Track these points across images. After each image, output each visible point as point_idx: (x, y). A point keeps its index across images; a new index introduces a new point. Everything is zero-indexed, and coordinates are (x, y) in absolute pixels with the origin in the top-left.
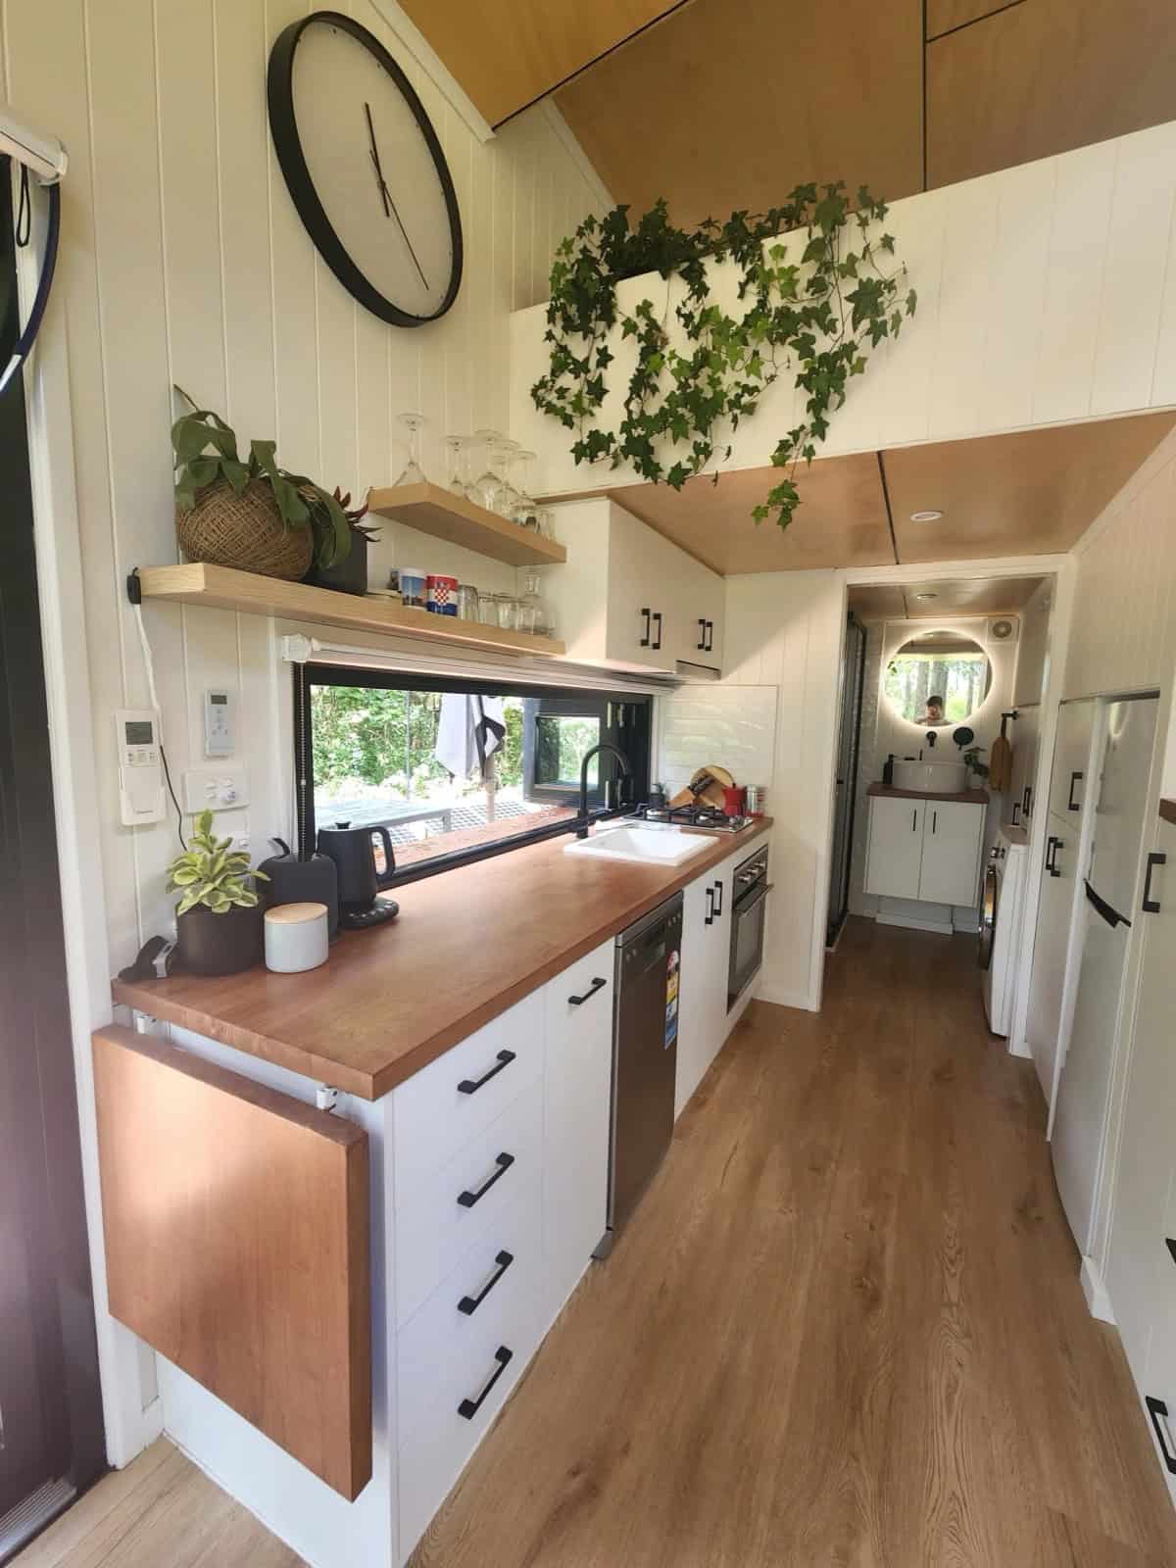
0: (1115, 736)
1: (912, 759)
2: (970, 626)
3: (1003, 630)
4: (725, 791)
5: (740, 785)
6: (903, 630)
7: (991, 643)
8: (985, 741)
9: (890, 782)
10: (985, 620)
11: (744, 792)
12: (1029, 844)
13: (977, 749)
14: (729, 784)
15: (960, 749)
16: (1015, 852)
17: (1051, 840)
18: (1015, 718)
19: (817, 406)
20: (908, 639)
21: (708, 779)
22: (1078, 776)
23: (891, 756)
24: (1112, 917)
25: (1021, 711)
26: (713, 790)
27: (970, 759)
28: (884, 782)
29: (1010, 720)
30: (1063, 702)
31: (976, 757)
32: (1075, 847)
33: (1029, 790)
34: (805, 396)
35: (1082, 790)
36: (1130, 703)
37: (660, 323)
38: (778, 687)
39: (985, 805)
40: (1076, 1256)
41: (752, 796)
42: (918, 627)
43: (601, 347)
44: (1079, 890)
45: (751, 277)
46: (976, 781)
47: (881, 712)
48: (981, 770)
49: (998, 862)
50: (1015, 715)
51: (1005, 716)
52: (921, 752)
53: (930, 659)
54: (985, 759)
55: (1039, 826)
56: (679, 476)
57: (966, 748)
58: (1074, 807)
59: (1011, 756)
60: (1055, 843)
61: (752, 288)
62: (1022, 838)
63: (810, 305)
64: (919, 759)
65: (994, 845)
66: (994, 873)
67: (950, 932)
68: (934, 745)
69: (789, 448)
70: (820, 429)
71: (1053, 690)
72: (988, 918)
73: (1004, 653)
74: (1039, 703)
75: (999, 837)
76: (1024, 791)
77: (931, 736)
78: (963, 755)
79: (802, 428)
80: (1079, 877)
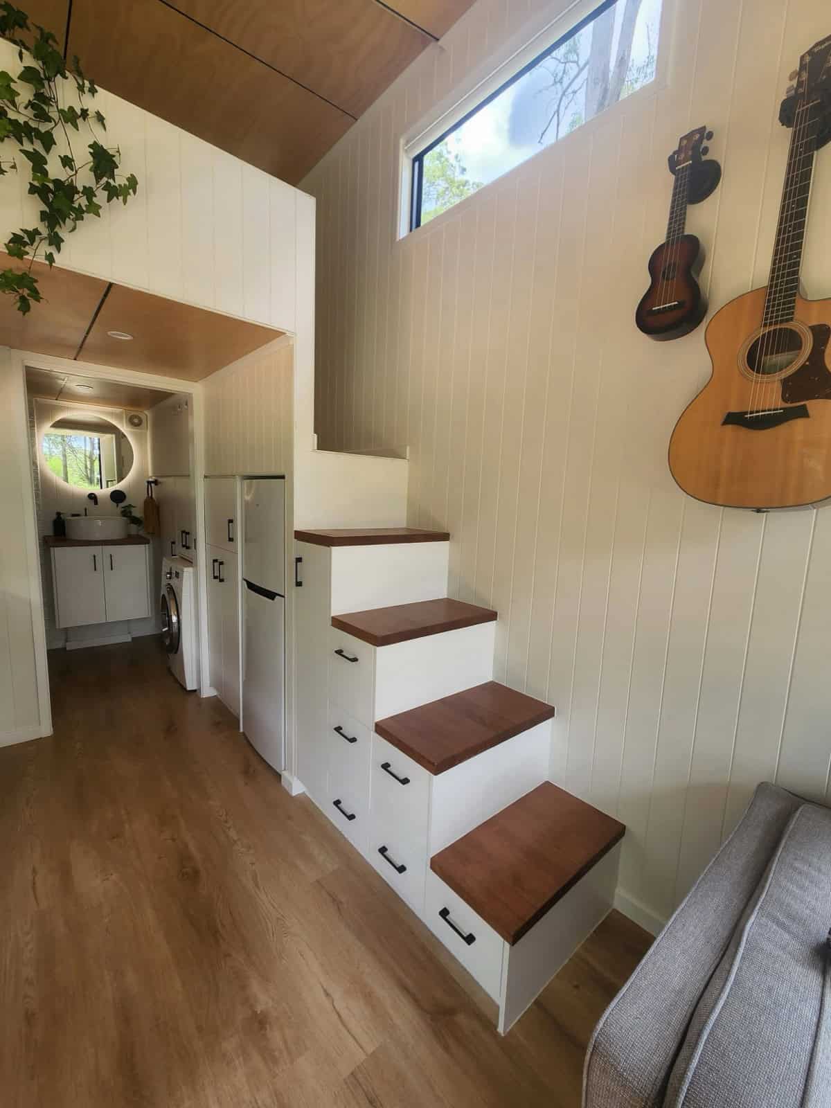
0: (251, 499)
1: (78, 515)
2: (112, 414)
3: (136, 421)
6: (54, 409)
7: (129, 429)
8: (137, 501)
9: (64, 534)
10: (122, 413)
12: (197, 566)
13: (130, 506)
15: (117, 506)
16: (188, 572)
17: (215, 561)
18: (156, 484)
19: (49, 217)
20: (60, 416)
22: (231, 521)
23: (59, 514)
24: (270, 595)
25: (160, 480)
27: (126, 513)
28: (55, 536)
29: (153, 485)
30: (208, 477)
31: (130, 512)
32: (234, 564)
35: (235, 529)
39: (147, 545)
40: (277, 775)
42: (68, 408)
44: (241, 587)
46: (134, 529)
47: (41, 477)
48: (135, 521)
49: (174, 582)
50: (156, 482)
51: (150, 483)
52: (86, 510)
54: (138, 513)
55: (202, 555)
57: (121, 505)
58: (231, 540)
59: (159, 511)
60: (217, 563)
62: (190, 562)
63: (33, 124)
64: (86, 515)
65: (165, 569)
66: (171, 589)
67: (130, 640)
68: (96, 503)
69: (25, 244)
70: (56, 241)
71: (199, 468)
72: (174, 619)
73: (140, 439)
74: (187, 476)
75: (167, 564)
76: (178, 533)
77: (92, 497)
78: (119, 510)
79: (36, 232)
80: (240, 578)
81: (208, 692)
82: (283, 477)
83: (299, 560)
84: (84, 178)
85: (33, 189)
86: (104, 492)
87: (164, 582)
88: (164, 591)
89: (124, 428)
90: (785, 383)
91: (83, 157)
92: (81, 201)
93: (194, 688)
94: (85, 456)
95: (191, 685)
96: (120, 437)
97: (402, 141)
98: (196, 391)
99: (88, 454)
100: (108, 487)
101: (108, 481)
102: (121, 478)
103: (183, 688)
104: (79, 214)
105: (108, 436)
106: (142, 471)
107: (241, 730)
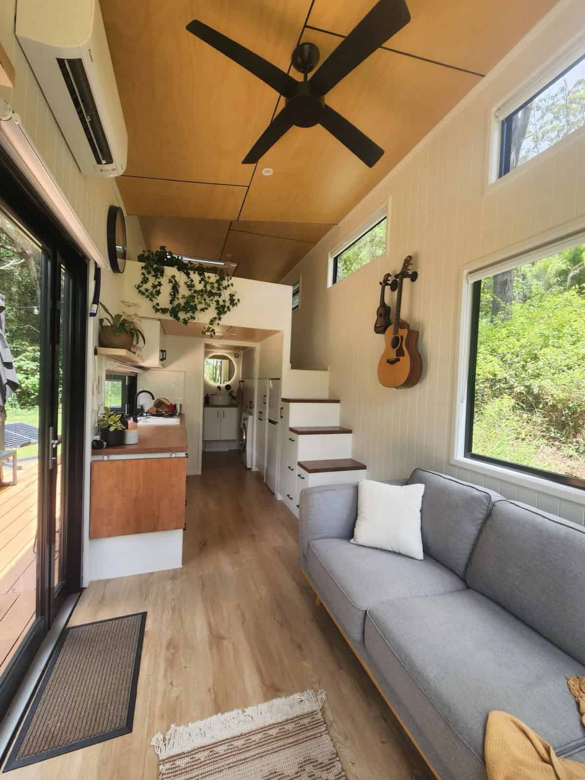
0: (271, 387)
1: (214, 395)
3: (237, 355)
4: (168, 406)
5: (173, 404)
7: (234, 359)
8: (234, 389)
9: (210, 402)
10: (231, 353)
11: (175, 406)
12: (253, 415)
13: (232, 392)
14: (169, 404)
16: (250, 417)
17: (260, 412)
19: (219, 314)
20: (211, 355)
21: (160, 403)
22: (265, 396)
23: (207, 394)
24: (274, 423)
25: (244, 380)
26: (162, 406)
27: (230, 394)
28: (206, 403)
30: (259, 379)
31: (232, 394)
32: (265, 413)
33: (251, 402)
34: (217, 311)
35: (266, 399)
36: (274, 380)
37: (178, 281)
38: (184, 372)
39: (237, 408)
40: (274, 494)
41: (178, 407)
43: (159, 281)
44: (267, 421)
45: (202, 279)
46: (233, 401)
48: (233, 398)
49: (245, 422)
50: (242, 381)
51: (240, 381)
52: (217, 392)
53: (219, 361)
54: (235, 395)
55: (256, 411)
56: (185, 322)
57: (229, 391)
58: (265, 403)
59: (242, 393)
61: (203, 283)
62: (251, 414)
63: (217, 292)
64: (216, 395)
65: (243, 417)
66: (244, 424)
67: (228, 450)
68: (220, 390)
69: (213, 321)
70: (220, 319)
71: (257, 374)
72: (244, 437)
73: (238, 362)
74: (252, 378)
75: (244, 415)
76: (248, 403)
77: (219, 388)
78: (228, 393)
79: (216, 318)
80: (267, 418)
81: (255, 469)
82: (279, 379)
83: (282, 408)
84: (228, 304)
85: (216, 308)
86: (223, 385)
87: (242, 422)
88: (242, 425)
89: (232, 358)
90: (397, 351)
91: (227, 298)
92: (226, 309)
93: (250, 467)
94: (213, 367)
95: (248, 467)
96: (230, 361)
97: (329, 254)
98: (257, 346)
99: (215, 365)
100: (224, 383)
101: (224, 381)
102: (229, 380)
103: (246, 467)
104: (225, 312)
105: (225, 361)
106: (238, 376)
107: (264, 481)
